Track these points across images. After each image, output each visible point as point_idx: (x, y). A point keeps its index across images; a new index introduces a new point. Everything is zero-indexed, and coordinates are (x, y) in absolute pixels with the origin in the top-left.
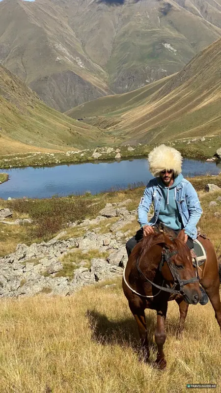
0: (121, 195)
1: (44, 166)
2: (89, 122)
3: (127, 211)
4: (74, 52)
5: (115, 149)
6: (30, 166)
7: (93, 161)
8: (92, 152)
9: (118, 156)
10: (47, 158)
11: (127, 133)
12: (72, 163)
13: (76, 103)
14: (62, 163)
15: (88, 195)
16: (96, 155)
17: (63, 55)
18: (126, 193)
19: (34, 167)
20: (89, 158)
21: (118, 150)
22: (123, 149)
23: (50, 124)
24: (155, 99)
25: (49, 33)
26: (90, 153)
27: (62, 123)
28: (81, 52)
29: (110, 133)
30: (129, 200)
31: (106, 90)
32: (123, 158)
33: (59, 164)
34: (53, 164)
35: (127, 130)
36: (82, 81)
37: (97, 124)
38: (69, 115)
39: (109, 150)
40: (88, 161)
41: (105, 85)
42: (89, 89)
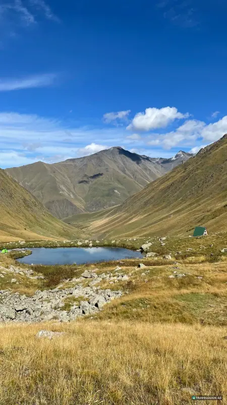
0: (93, 266)
1: (51, 247)
2: (74, 225)
3: (97, 275)
4: (69, 190)
5: (90, 241)
6: (44, 247)
7: (77, 246)
8: (77, 242)
9: (91, 245)
10: (53, 243)
11: (93, 233)
12: (66, 247)
13: (68, 215)
14: (61, 247)
15: (75, 265)
16: (79, 243)
17: (63, 191)
18: (95, 265)
19: (46, 247)
20: (76, 245)
21: (91, 242)
22: (94, 241)
23: (53, 225)
24: (108, 216)
25: (57, 180)
26: (76, 242)
27: (59, 225)
28: (73, 190)
29: (84, 232)
30: (97, 269)
31: (84, 210)
32: (93, 246)
33: (59, 247)
34: (56, 247)
35: (93, 231)
36: (71, 204)
37: (78, 227)
38: (64, 221)
39: (87, 241)
40: (75, 246)
41: (83, 207)
42: (75, 208)
